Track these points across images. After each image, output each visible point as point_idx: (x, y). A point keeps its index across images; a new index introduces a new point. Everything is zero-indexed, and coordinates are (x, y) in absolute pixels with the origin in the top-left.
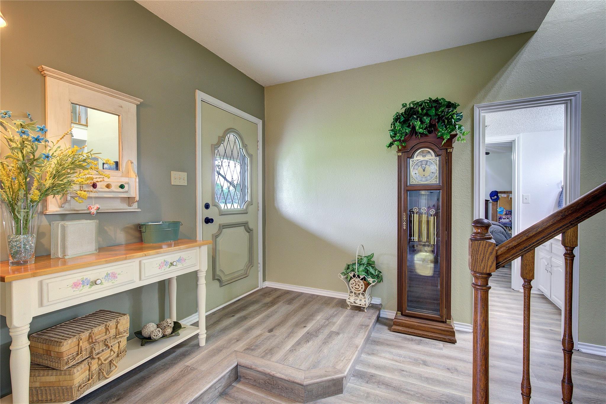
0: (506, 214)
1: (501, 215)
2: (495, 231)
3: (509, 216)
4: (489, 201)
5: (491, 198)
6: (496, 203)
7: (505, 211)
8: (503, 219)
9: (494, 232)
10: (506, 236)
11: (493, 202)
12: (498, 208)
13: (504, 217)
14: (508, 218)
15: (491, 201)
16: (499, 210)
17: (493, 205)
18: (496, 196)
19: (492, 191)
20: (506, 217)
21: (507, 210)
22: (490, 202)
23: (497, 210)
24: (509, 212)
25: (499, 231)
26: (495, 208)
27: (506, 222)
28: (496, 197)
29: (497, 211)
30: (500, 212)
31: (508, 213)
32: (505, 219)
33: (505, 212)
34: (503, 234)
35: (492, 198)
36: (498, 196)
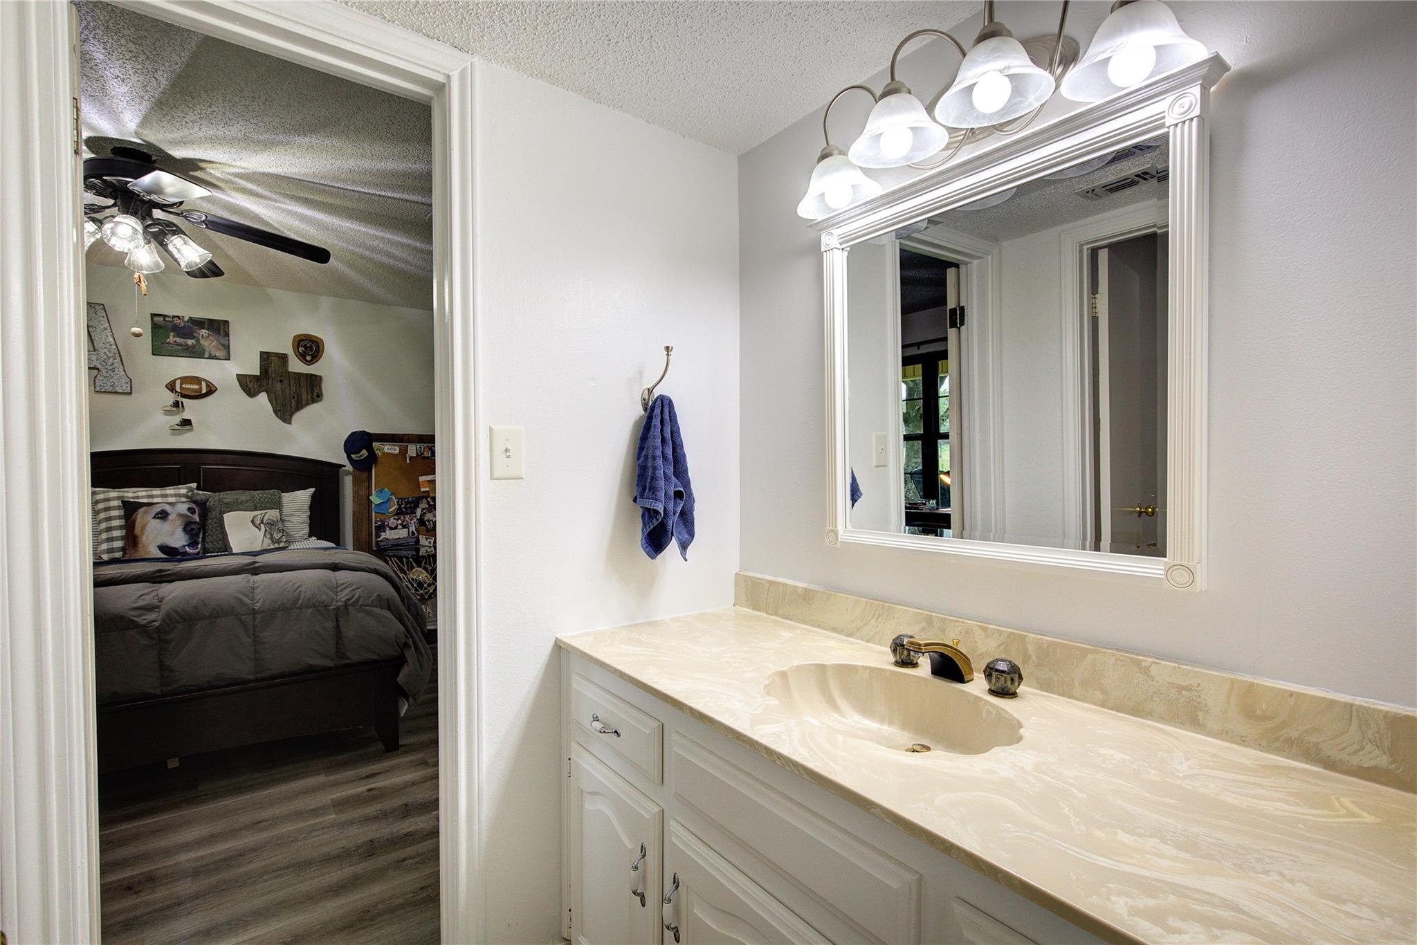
0: (399, 513)
1: (382, 517)
2: (359, 597)
3: (408, 518)
4: (345, 466)
5: (349, 458)
6: (365, 475)
7: (395, 501)
8: (391, 529)
9: (353, 605)
10: (400, 614)
11: (357, 472)
12: (373, 493)
13: (392, 522)
14: (404, 527)
15: (349, 467)
16: (375, 499)
17: (356, 482)
18: (364, 451)
19: (353, 433)
20: (400, 522)
21: (402, 499)
22: (348, 473)
23: (371, 498)
24: (406, 503)
25: (375, 595)
26: (363, 492)
27: (399, 538)
28: (364, 453)
29: (370, 502)
30: (379, 505)
31: (405, 508)
32: (396, 528)
33: (396, 506)
34: (389, 609)
35: (353, 456)
36: (373, 449)
